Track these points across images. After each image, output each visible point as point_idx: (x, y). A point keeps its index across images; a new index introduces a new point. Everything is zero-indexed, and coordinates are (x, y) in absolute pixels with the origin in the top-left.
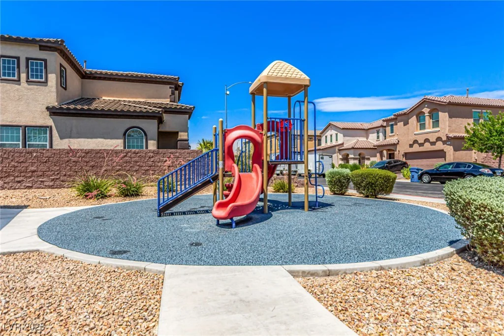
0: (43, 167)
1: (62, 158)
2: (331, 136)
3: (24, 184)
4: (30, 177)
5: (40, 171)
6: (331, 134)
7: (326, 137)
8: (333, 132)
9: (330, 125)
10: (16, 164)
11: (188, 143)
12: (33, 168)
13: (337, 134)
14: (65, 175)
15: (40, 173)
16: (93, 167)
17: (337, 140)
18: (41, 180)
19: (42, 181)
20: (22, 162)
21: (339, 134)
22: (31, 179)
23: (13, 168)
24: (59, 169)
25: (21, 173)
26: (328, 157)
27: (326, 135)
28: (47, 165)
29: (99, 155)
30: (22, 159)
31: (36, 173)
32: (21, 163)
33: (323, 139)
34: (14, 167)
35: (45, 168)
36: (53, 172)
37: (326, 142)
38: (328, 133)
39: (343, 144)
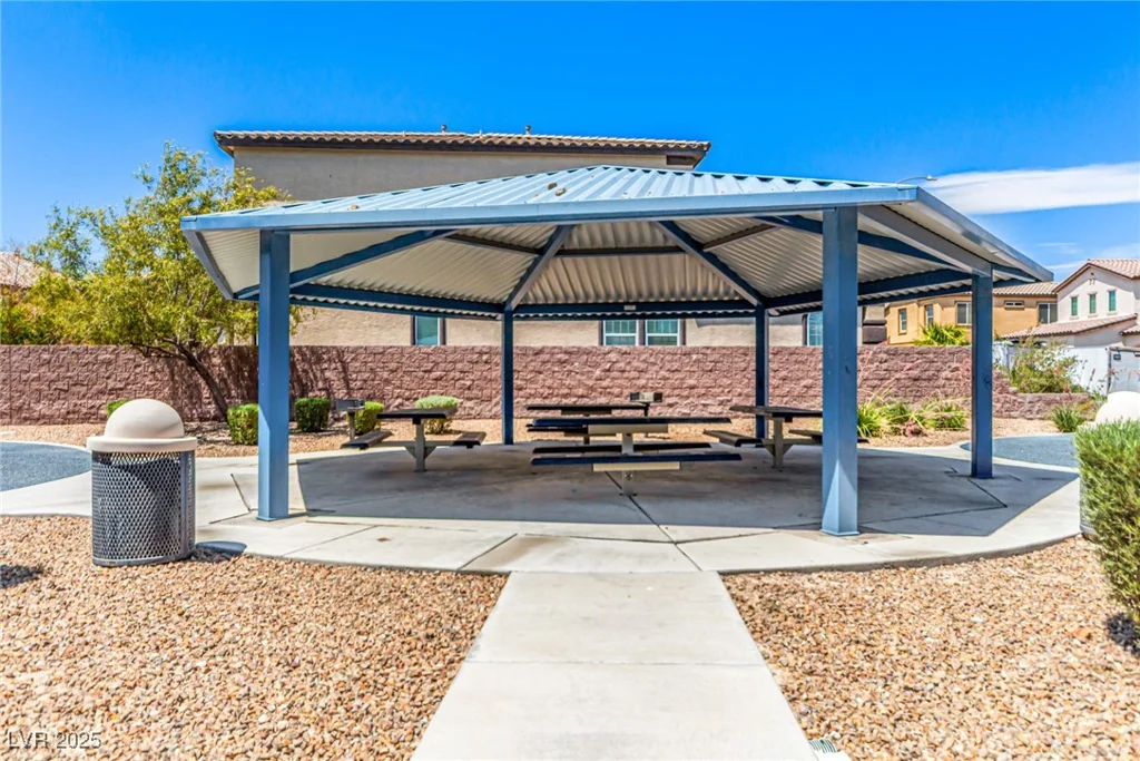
0: (707, 380)
1: (736, 363)
2: (1093, 296)
3: (678, 410)
4: (687, 397)
5: (703, 387)
6: (1092, 291)
7: (1074, 299)
8: (1101, 288)
9: (1088, 267)
10: (667, 374)
11: (886, 330)
12: (692, 382)
13: (1112, 293)
14: (740, 395)
15: (703, 391)
16: (784, 380)
17: (1112, 307)
18: (703, 402)
19: (704, 405)
20: (676, 370)
21: (1120, 293)
22: (688, 401)
23: (662, 382)
24: (731, 384)
25: (674, 389)
26: (1132, 354)
27: (1073, 294)
28: (713, 376)
29: (794, 357)
30: (676, 366)
31: (696, 390)
32: (673, 371)
33: (1064, 304)
34: (665, 379)
35: (710, 382)
36: (721, 389)
37: (1074, 313)
38: (1082, 290)
39: (1135, 318)
